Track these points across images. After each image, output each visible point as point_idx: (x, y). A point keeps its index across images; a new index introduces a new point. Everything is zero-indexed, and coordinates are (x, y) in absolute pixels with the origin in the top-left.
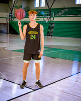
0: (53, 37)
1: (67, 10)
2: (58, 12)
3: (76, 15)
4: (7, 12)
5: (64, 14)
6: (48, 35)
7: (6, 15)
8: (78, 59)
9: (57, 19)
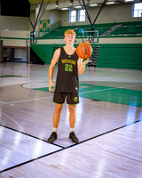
6: (89, 66)
7: (26, 34)
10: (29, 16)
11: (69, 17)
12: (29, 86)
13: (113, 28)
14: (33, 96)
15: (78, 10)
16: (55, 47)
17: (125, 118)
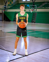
0: (36, 23)
1: (46, 3)
2: (40, 5)
4: (2, 4)
5: (44, 6)
6: (32, 22)
9: (39, 10)
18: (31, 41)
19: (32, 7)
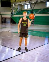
3: (47, 12)
8: (48, 37)
10: (11, 7)
11: (24, 7)
12: (11, 31)
13: (40, 11)
14: (12, 35)
15: (27, 5)
16: (20, 18)
17: (44, 42)
18: (31, 39)
19: (31, 13)
